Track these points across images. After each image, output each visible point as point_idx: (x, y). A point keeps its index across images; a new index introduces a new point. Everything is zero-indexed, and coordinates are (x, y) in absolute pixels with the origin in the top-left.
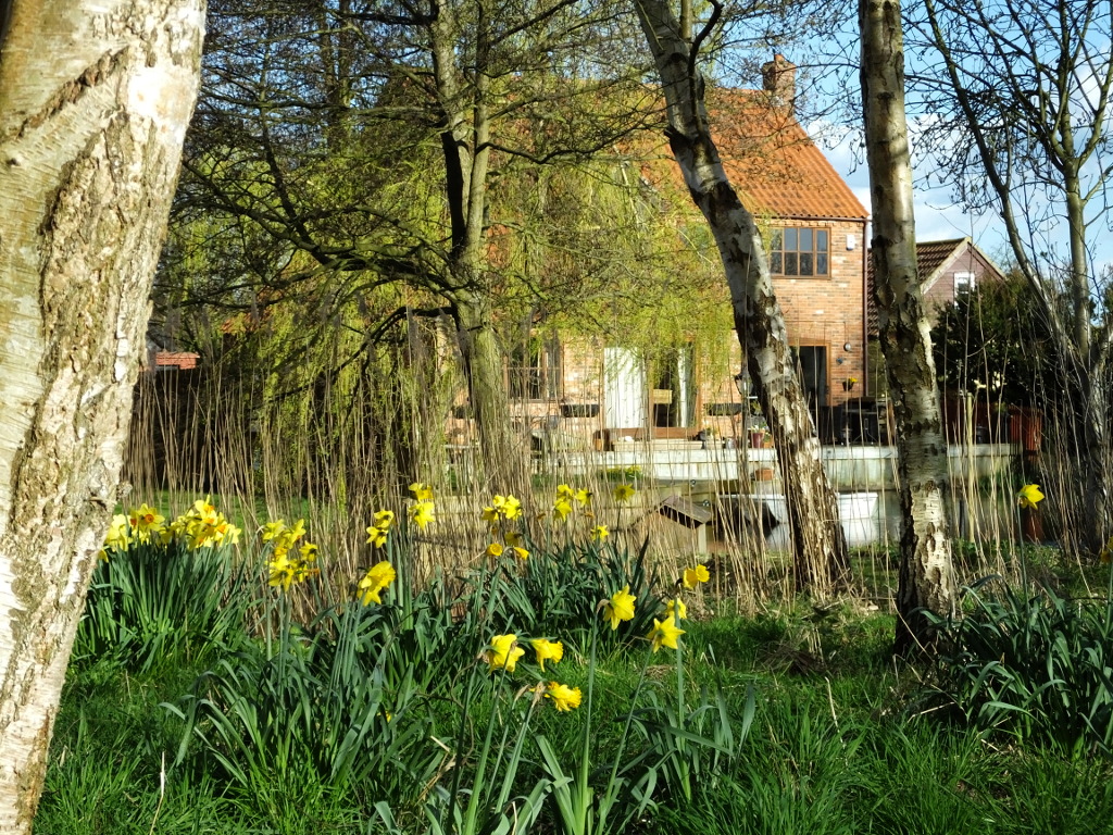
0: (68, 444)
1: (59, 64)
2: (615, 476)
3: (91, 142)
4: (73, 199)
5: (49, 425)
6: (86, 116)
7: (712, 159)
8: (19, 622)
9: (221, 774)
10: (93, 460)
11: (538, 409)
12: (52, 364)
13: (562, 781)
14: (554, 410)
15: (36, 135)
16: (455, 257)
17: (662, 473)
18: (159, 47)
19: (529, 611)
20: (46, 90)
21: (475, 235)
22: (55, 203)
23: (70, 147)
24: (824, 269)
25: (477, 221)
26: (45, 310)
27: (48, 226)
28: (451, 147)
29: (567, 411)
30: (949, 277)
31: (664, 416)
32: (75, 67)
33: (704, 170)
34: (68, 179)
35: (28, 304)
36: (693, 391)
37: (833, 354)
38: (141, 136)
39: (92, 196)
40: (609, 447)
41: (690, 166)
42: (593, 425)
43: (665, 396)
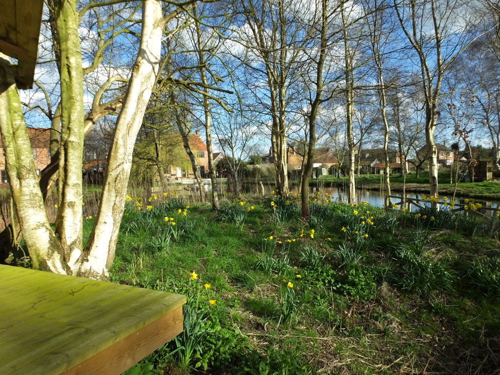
0: (119, 205)
1: (116, 164)
2: (178, 184)
3: (120, 172)
4: (118, 178)
5: (116, 203)
6: (120, 169)
7: (189, 149)
8: (114, 224)
9: (133, 232)
10: (121, 206)
11: (168, 175)
12: (116, 196)
13: (173, 231)
14: (170, 175)
15: (114, 171)
16: (157, 158)
17: (184, 183)
18: (127, 161)
19: (168, 207)
20: (115, 166)
21: (160, 155)
22: (116, 179)
23: (118, 173)
24: (204, 156)
25: (160, 154)
26: (116, 190)
27: (115, 181)
28: (156, 144)
29: (172, 175)
30: (219, 157)
31: (184, 176)
32: (118, 164)
33: (188, 150)
34: (117, 176)
35: (114, 190)
36: (188, 172)
37: (205, 167)
38: (126, 171)
39: (120, 178)
40: (177, 179)
41: (187, 149)
42: (175, 177)
43: (184, 173)
